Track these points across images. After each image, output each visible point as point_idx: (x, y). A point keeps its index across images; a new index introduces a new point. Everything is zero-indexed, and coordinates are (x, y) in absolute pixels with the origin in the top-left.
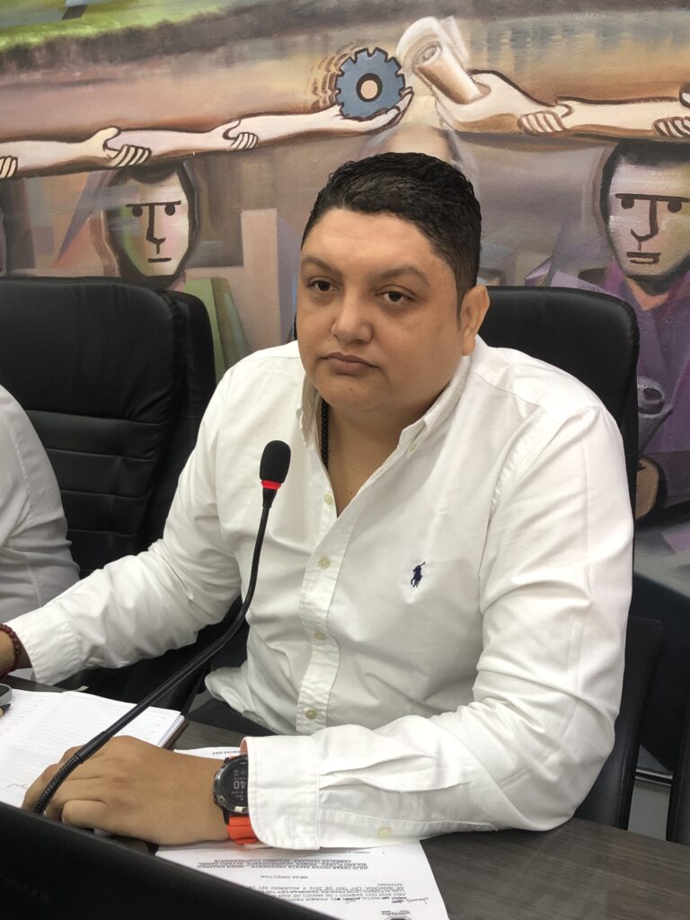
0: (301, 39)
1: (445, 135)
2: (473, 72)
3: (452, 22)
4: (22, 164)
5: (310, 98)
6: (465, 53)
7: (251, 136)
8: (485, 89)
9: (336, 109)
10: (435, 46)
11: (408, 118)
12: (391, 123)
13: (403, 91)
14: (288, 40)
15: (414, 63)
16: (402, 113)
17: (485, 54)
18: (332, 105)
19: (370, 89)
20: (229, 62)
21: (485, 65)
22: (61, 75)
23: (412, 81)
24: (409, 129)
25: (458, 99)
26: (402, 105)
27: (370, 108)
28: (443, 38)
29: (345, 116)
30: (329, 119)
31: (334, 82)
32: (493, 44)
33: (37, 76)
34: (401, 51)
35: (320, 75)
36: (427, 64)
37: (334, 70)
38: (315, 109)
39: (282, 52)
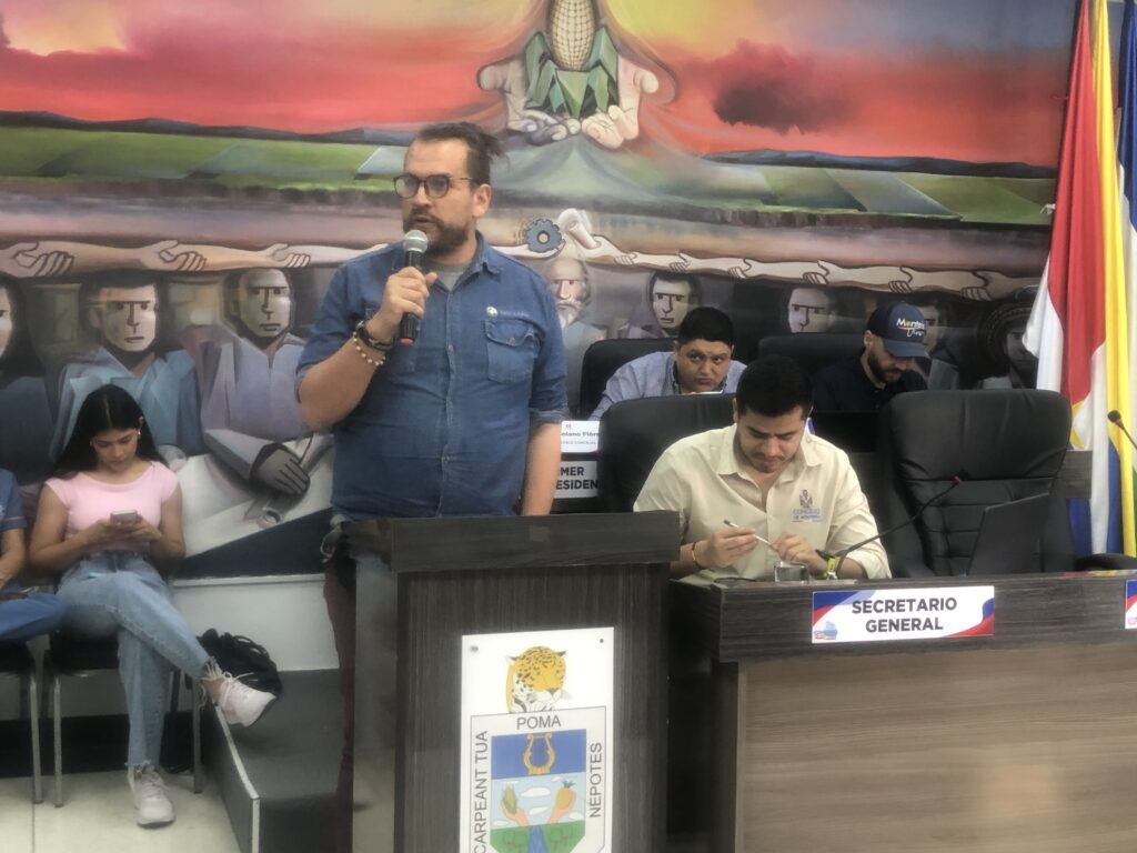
0: (507, 210)
1: (581, 262)
2: (594, 235)
3: (583, 212)
4: (313, 260)
5: (512, 240)
6: (589, 226)
8: (599, 244)
9: (526, 246)
10: (575, 222)
11: (562, 254)
12: (554, 255)
13: (560, 240)
14: (501, 210)
15: (566, 227)
16: (559, 251)
17: (599, 229)
18: (524, 243)
19: (543, 238)
21: (598, 233)
23: (564, 236)
24: (563, 259)
25: (587, 246)
26: (560, 247)
28: (579, 218)
29: (531, 250)
30: (522, 251)
31: (526, 233)
32: (602, 224)
34: (559, 222)
35: (517, 229)
36: (572, 229)
37: (525, 227)
38: (515, 245)
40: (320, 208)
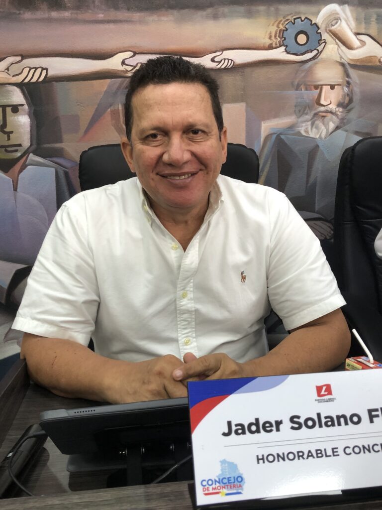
0: (262, 8)
1: (343, 65)
2: (357, 34)
3: (346, 7)
4: (51, 73)
5: (268, 42)
6: (353, 24)
7: (230, 61)
9: (283, 48)
10: (338, 19)
11: (323, 56)
12: (314, 58)
13: (320, 41)
14: (254, 8)
15: (326, 27)
16: (320, 53)
17: (363, 25)
18: (280, 46)
19: (302, 39)
20: (215, 17)
22: (88, 15)
24: (324, 61)
26: (320, 48)
27: (303, 49)
28: (342, 15)
29: (288, 52)
30: (279, 54)
31: (282, 33)
32: (367, 21)
33: (67, 14)
34: (319, 20)
35: (273, 29)
36: (333, 28)
37: (281, 27)
38: (270, 47)
39: (249, 15)
40: (54, 14)
